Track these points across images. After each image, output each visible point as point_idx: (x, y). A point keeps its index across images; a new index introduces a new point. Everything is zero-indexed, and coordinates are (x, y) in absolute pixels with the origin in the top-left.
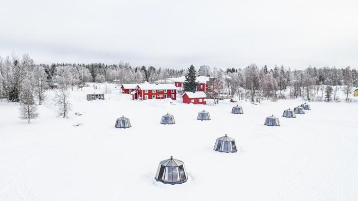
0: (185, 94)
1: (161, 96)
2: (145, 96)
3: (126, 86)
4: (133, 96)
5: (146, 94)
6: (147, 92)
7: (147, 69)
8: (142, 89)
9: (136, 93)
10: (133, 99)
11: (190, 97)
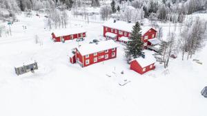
1: (102, 57)
2: (86, 61)
4: (71, 59)
6: (88, 57)
9: (75, 56)
10: (71, 62)
11: (142, 66)
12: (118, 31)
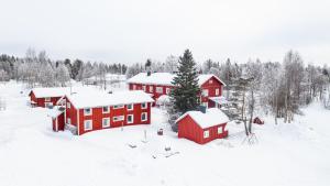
0: (188, 116)
1: (122, 118)
2: (85, 122)
3: (41, 92)
4: (54, 122)
5: (88, 118)
6: (91, 113)
7: (72, 62)
8: (78, 106)
9: (63, 114)
10: (54, 129)
11: (203, 126)
12: (154, 86)
